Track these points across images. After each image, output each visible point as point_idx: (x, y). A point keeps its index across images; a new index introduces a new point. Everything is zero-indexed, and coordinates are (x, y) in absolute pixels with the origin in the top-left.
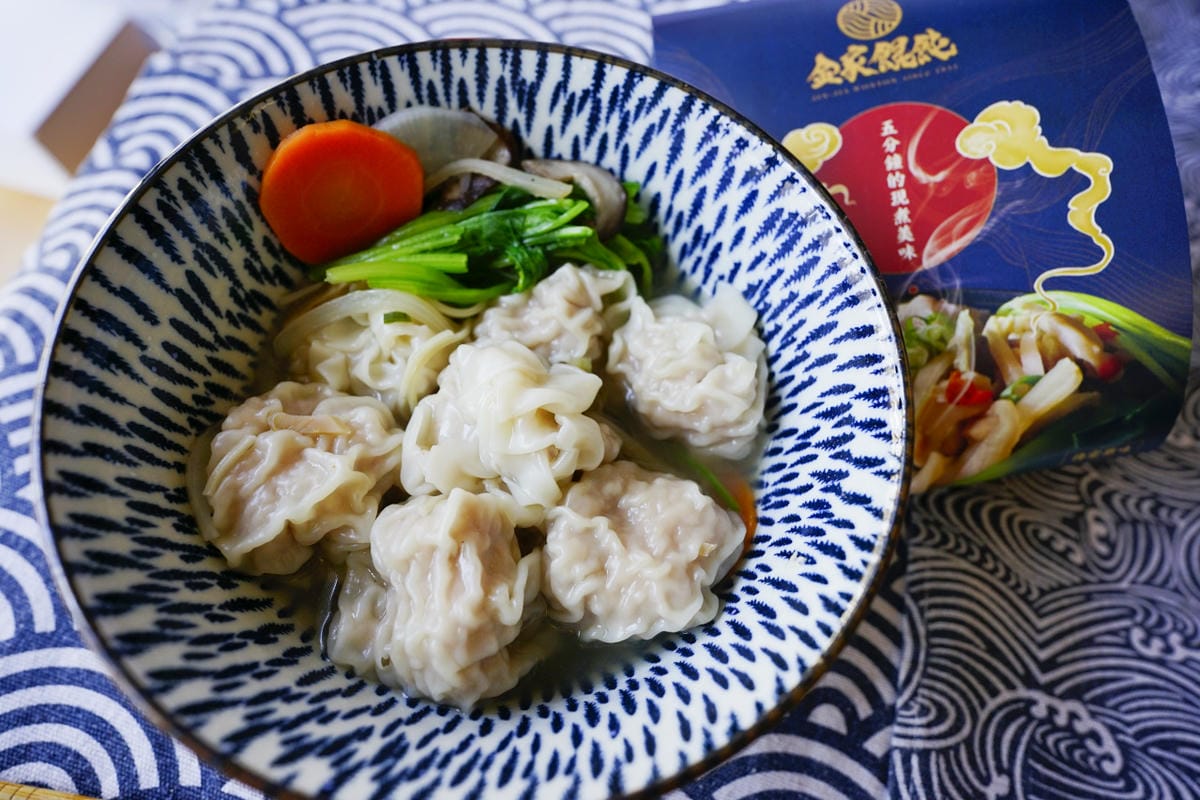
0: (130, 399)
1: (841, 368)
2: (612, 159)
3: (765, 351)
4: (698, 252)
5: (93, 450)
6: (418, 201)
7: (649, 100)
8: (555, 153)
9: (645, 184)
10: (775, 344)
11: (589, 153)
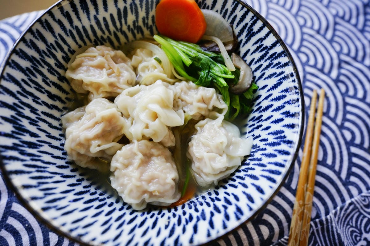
0: (82, 21)
1: (244, 193)
2: (258, 74)
3: (239, 167)
4: (255, 122)
5: (60, 23)
6: (197, 39)
7: (281, 65)
8: (245, 59)
9: (260, 89)
10: (243, 167)
11: (254, 67)
